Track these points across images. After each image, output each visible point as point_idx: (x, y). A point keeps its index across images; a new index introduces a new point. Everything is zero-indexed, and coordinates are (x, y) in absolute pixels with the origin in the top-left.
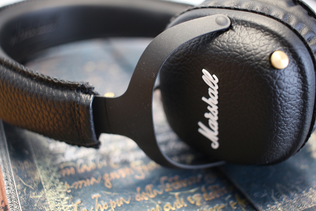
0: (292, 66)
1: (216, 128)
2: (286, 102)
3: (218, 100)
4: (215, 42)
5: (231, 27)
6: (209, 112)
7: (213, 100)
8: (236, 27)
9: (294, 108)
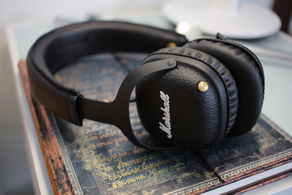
0: (211, 90)
2: (208, 110)
3: (169, 109)
4: (167, 76)
5: (176, 67)
6: (165, 116)
7: (167, 109)
8: (179, 67)
9: (214, 114)
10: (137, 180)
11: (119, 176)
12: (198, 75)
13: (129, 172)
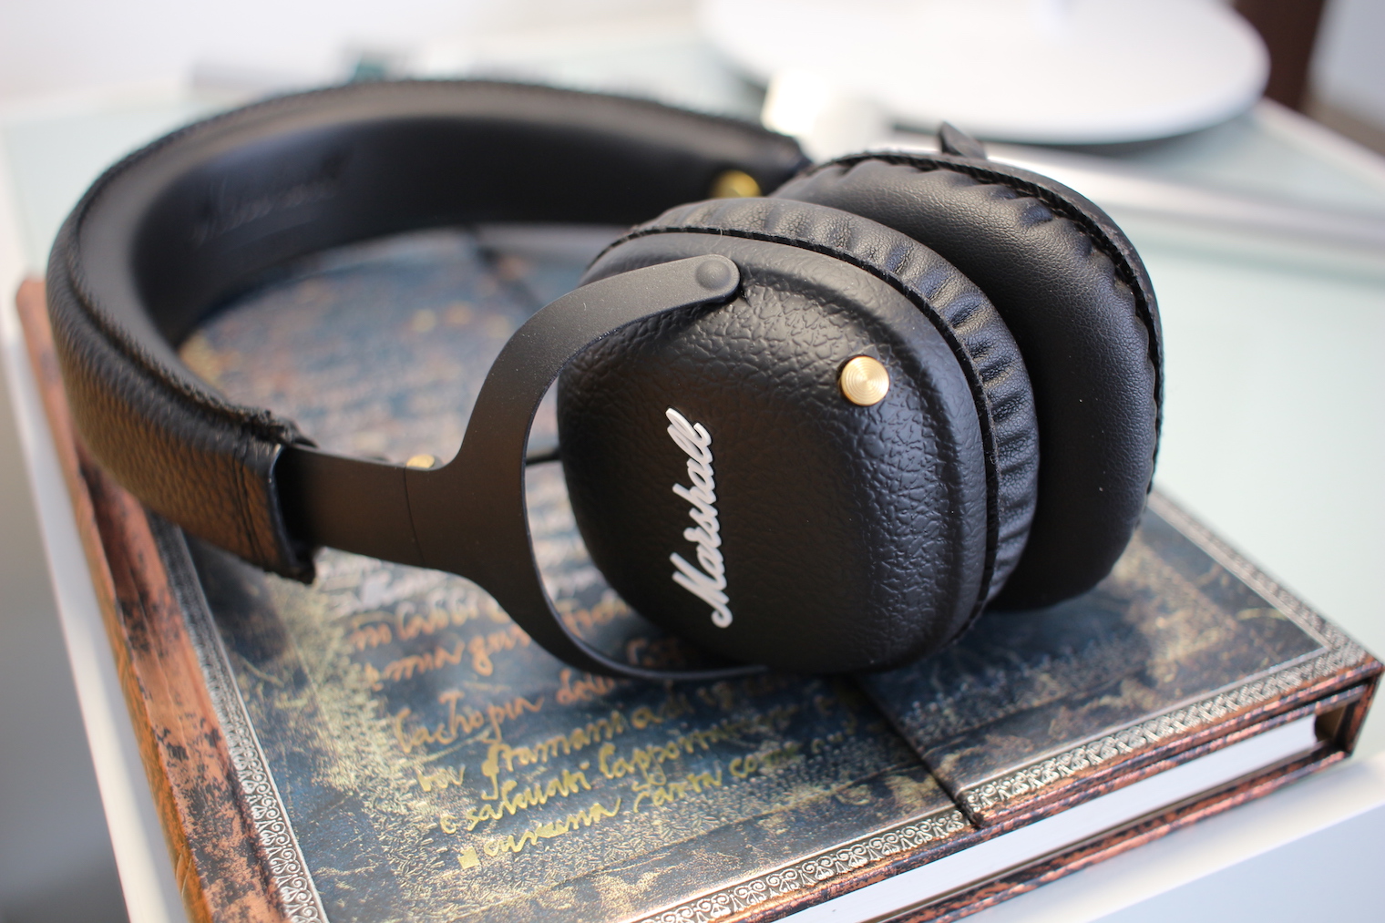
0: (904, 395)
1: (718, 569)
2: (892, 491)
3: (715, 491)
4: (695, 335)
6: (694, 525)
7: (702, 492)
8: (752, 292)
9: (922, 507)
10: (576, 827)
11: (491, 812)
12: (840, 327)
13: (538, 792)
